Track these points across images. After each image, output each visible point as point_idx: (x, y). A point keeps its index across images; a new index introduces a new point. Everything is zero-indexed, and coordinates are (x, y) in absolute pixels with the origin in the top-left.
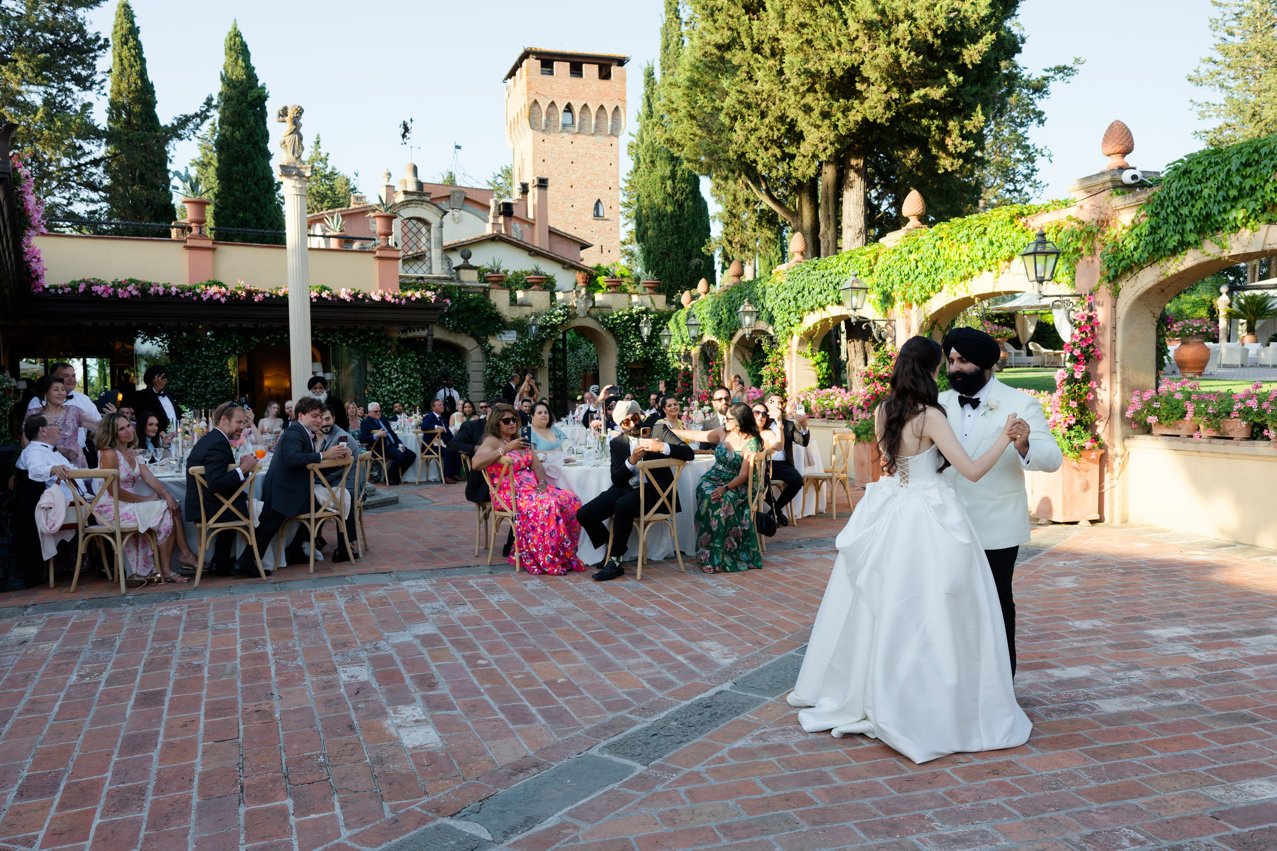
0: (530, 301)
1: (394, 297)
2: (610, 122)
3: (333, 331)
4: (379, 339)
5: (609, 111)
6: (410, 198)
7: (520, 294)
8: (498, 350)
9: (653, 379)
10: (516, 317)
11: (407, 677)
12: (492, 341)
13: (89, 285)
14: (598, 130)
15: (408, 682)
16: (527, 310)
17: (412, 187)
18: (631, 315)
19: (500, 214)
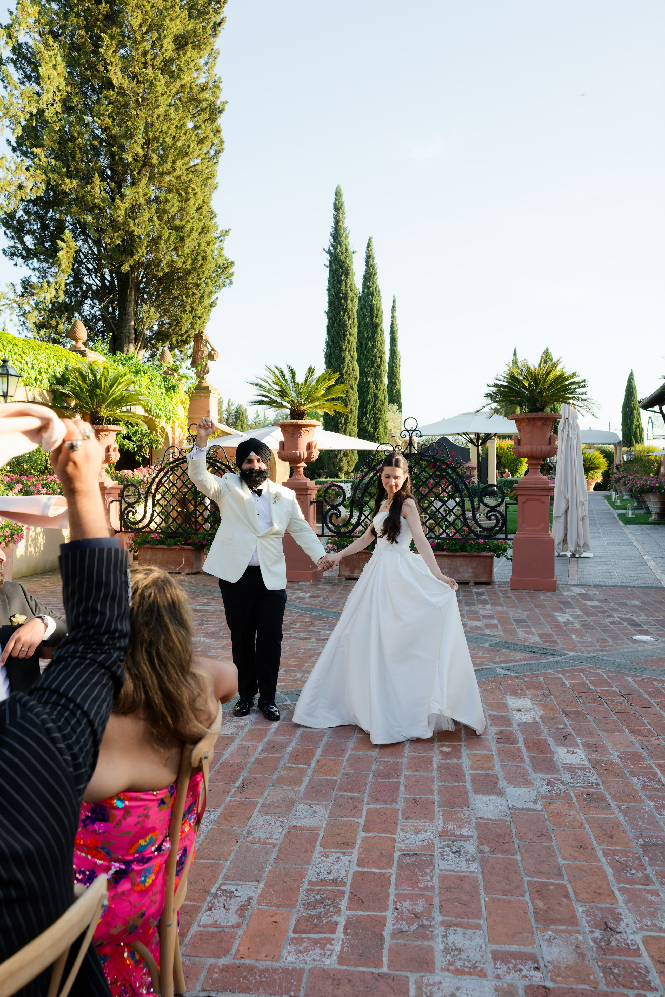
11: (521, 744)
15: (520, 738)
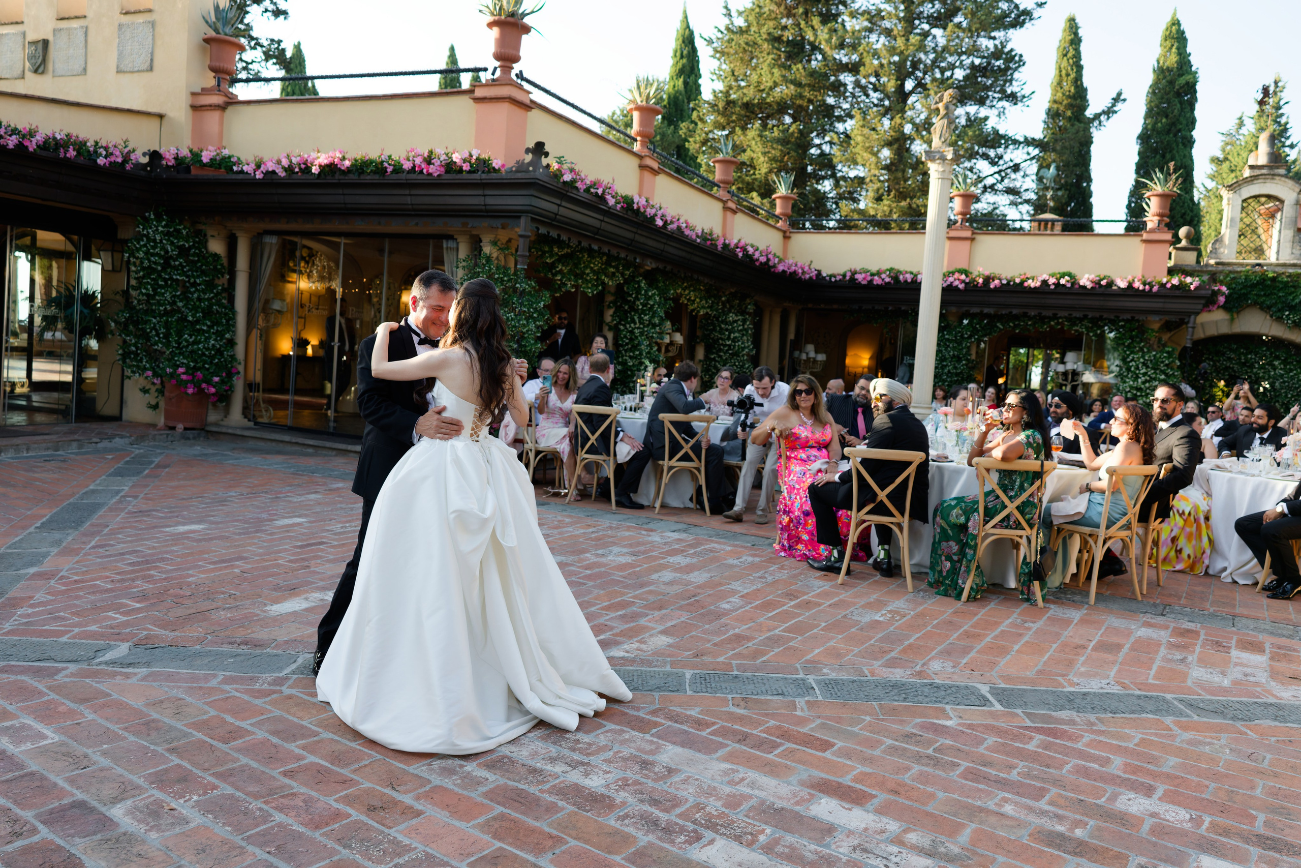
1: (1145, 284)
3: (1081, 320)
4: (1132, 330)
13: (854, 273)
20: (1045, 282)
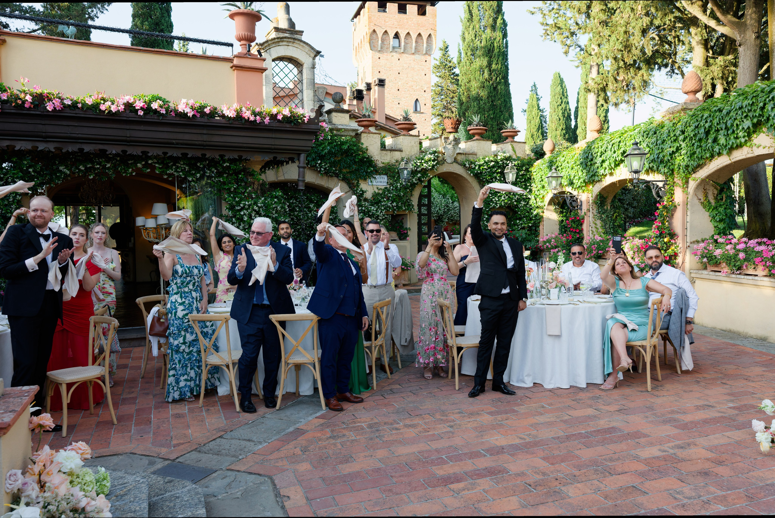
0: (399, 147)
1: (255, 114)
2: (425, 45)
5: (425, 37)
6: (281, 35)
7: (389, 141)
8: (369, 195)
9: (515, 224)
10: (387, 161)
12: (363, 186)
14: (417, 51)
16: (397, 155)
17: (284, 25)
18: (497, 162)
19: (354, 98)
20: (129, 106)
